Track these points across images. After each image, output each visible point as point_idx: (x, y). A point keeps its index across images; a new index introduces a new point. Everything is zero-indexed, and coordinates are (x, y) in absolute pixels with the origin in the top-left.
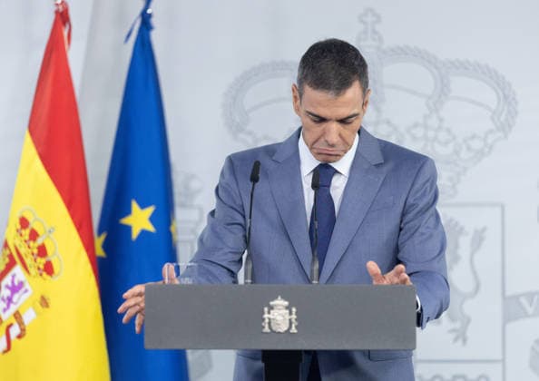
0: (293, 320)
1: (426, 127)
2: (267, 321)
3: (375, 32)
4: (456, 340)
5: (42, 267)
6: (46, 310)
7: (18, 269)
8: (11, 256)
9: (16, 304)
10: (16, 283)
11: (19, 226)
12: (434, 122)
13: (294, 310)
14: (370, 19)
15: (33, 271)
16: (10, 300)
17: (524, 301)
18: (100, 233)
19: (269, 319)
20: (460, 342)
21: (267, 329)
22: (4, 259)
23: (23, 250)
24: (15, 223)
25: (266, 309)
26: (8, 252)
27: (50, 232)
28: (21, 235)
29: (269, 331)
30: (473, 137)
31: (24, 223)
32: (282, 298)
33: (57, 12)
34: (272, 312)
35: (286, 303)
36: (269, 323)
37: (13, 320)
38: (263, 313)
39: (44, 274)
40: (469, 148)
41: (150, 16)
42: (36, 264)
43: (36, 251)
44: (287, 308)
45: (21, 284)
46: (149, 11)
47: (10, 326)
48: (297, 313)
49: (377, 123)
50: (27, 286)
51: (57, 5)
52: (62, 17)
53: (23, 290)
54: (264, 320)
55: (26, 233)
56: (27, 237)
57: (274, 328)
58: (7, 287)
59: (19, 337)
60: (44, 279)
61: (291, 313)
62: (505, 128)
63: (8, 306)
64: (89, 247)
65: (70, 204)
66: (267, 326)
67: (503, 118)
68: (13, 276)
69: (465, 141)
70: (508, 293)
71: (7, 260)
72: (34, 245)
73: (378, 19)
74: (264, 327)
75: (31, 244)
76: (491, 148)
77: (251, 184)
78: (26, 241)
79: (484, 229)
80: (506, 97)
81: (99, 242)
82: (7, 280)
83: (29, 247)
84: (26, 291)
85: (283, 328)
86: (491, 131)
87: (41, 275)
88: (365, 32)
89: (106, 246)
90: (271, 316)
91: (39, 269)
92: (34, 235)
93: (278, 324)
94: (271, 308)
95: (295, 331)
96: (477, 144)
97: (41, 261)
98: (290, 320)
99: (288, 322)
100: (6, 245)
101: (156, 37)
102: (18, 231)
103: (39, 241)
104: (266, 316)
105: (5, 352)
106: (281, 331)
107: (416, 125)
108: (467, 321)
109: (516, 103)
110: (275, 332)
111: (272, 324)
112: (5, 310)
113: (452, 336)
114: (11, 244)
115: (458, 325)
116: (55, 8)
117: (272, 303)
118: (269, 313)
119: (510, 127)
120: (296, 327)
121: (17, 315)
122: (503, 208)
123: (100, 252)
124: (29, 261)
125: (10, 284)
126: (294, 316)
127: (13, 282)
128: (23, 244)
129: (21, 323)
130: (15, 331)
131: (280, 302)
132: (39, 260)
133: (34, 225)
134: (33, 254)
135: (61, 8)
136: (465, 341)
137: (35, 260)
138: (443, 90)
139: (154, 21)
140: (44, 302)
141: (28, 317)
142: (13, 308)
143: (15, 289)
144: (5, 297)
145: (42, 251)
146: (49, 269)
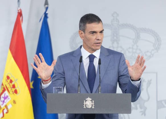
0: (93, 104)
1: (133, 48)
2: (85, 105)
3: (117, 19)
4: (142, 115)
5: (14, 91)
6: (15, 104)
7: (6, 92)
8: (4, 88)
9: (5, 103)
10: (6, 96)
11: (6, 79)
12: (135, 47)
13: (93, 101)
14: (115, 15)
15: (11, 92)
16: (4, 102)
17: (163, 102)
18: (32, 81)
19: (86, 104)
20: (143, 115)
21: (85, 107)
22: (2, 89)
23: (8, 86)
24: (5, 78)
25: (84, 101)
26: (3, 87)
27: (16, 80)
28: (7, 81)
29: (85, 108)
30: (148, 51)
31: (8, 78)
32: (90, 97)
33: (18, 12)
34: (86, 102)
35: (91, 99)
36: (86, 105)
37: (5, 108)
38: (84, 102)
39: (14, 93)
40: (146, 55)
41: (47, 14)
42: (12, 90)
43: (12, 86)
44: (91, 101)
45: (7, 97)
46: (47, 12)
47: (4, 110)
48: (94, 102)
49: (118, 47)
50: (9, 97)
51: (18, 10)
52: (20, 14)
53: (8, 98)
54: (84, 104)
55: (9, 81)
56: (9, 82)
57: (87, 107)
58: (3, 97)
59: (7, 113)
60: (14, 95)
61: (92, 102)
62: (157, 49)
63: (3, 103)
64: (28, 85)
65: (22, 72)
66: (85, 106)
67: (156, 46)
68: (5, 94)
69: (145, 53)
70: (158, 100)
71: (3, 89)
72: (11, 84)
73: (118, 15)
74: (84, 107)
75: (10, 84)
76: (153, 55)
77: (80, 63)
78: (9, 83)
79: (151, 80)
80: (157, 39)
81: (31, 84)
82: (3, 95)
83: (10, 85)
84: (9, 99)
85: (90, 107)
86: (153, 50)
87: (13, 94)
88: (114, 19)
89: (33, 85)
90: (86, 103)
91: (13, 92)
92: (11, 81)
93: (88, 106)
94: (86, 101)
95: (94, 108)
96: (149, 54)
97: (14, 89)
98: (92, 104)
99: (91, 105)
100: (2, 85)
101: (49, 21)
102: (6, 80)
103: (13, 83)
104: (85, 103)
105: (2, 117)
106: (89, 108)
107: (130, 48)
108: (146, 109)
109: (161, 41)
110: (87, 108)
111: (86, 106)
112: (2, 105)
113: (141, 113)
114: (4, 84)
115: (143, 110)
116: (18, 11)
117: (86, 99)
118: (85, 102)
119: (159, 48)
120: (94, 107)
121: (6, 106)
122: (157, 73)
123: (32, 87)
124: (10, 89)
125: (4, 97)
126: (93, 103)
127: (5, 96)
128: (8, 84)
129: (7, 109)
130: (5, 111)
131: (89, 99)
132: (13, 89)
133: (11, 78)
134: (11, 87)
135: (19, 11)
136: (145, 115)
137: (12, 89)
138: (138, 37)
139: (48, 15)
140: (14, 102)
141: (9, 107)
142: (5, 104)
143: (5, 98)
144: (2, 101)
145: (14, 86)
146: (16, 92)
